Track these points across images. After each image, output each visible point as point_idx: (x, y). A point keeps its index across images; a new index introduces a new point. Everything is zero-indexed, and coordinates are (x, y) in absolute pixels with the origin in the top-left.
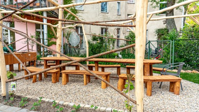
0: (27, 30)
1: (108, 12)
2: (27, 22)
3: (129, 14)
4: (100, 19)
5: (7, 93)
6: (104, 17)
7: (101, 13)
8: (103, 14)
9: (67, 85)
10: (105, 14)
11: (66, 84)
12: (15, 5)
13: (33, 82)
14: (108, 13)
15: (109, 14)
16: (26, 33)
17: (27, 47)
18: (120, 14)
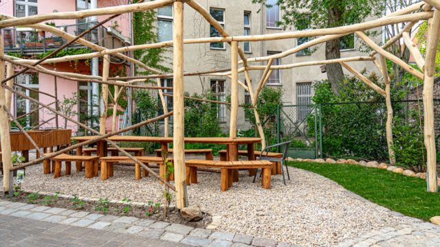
0: (56, 89)
1: (224, 48)
2: (56, 76)
3: (270, 50)
4: (209, 62)
5: (11, 187)
6: (217, 58)
7: (209, 50)
8: (214, 52)
9: (108, 181)
10: (218, 52)
11: (108, 178)
12: (41, 42)
13: (56, 177)
14: (225, 50)
15: (227, 52)
16: (54, 95)
17: (55, 119)
18: (250, 52)
